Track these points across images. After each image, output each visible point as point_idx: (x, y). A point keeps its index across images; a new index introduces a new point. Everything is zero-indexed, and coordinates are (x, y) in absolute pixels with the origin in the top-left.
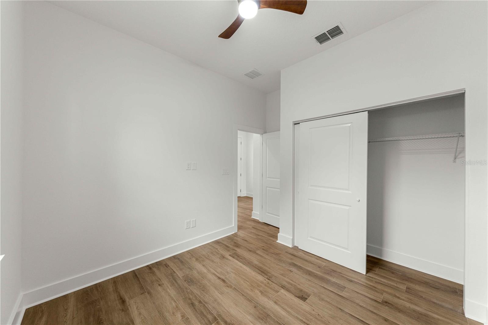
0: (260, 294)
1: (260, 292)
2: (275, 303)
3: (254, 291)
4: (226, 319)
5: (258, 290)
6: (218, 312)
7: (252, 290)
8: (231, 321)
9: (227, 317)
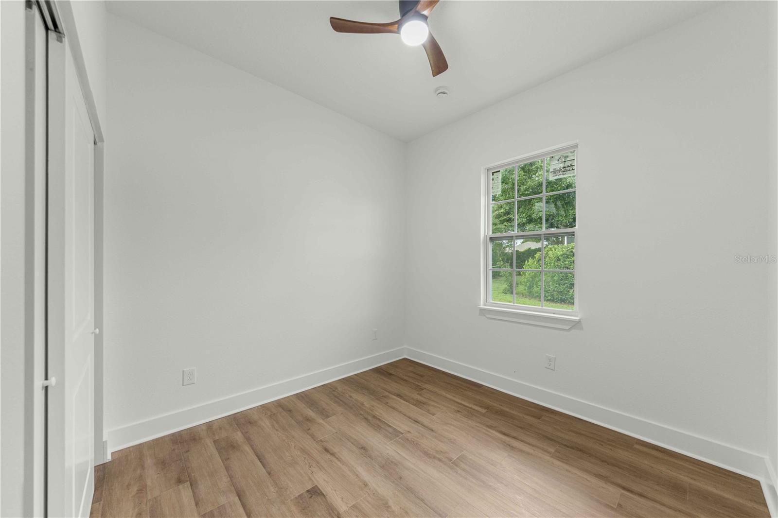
0: (391, 503)
1: (389, 507)
2: (366, 485)
3: (400, 508)
4: (441, 464)
5: (393, 512)
6: (457, 473)
7: (406, 512)
8: (433, 461)
9: (441, 466)
